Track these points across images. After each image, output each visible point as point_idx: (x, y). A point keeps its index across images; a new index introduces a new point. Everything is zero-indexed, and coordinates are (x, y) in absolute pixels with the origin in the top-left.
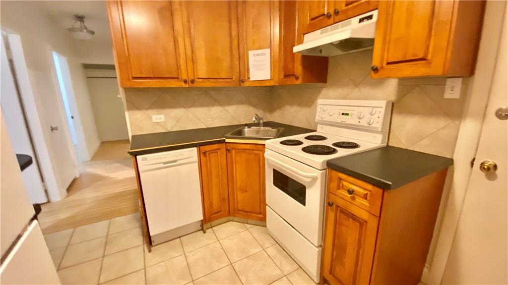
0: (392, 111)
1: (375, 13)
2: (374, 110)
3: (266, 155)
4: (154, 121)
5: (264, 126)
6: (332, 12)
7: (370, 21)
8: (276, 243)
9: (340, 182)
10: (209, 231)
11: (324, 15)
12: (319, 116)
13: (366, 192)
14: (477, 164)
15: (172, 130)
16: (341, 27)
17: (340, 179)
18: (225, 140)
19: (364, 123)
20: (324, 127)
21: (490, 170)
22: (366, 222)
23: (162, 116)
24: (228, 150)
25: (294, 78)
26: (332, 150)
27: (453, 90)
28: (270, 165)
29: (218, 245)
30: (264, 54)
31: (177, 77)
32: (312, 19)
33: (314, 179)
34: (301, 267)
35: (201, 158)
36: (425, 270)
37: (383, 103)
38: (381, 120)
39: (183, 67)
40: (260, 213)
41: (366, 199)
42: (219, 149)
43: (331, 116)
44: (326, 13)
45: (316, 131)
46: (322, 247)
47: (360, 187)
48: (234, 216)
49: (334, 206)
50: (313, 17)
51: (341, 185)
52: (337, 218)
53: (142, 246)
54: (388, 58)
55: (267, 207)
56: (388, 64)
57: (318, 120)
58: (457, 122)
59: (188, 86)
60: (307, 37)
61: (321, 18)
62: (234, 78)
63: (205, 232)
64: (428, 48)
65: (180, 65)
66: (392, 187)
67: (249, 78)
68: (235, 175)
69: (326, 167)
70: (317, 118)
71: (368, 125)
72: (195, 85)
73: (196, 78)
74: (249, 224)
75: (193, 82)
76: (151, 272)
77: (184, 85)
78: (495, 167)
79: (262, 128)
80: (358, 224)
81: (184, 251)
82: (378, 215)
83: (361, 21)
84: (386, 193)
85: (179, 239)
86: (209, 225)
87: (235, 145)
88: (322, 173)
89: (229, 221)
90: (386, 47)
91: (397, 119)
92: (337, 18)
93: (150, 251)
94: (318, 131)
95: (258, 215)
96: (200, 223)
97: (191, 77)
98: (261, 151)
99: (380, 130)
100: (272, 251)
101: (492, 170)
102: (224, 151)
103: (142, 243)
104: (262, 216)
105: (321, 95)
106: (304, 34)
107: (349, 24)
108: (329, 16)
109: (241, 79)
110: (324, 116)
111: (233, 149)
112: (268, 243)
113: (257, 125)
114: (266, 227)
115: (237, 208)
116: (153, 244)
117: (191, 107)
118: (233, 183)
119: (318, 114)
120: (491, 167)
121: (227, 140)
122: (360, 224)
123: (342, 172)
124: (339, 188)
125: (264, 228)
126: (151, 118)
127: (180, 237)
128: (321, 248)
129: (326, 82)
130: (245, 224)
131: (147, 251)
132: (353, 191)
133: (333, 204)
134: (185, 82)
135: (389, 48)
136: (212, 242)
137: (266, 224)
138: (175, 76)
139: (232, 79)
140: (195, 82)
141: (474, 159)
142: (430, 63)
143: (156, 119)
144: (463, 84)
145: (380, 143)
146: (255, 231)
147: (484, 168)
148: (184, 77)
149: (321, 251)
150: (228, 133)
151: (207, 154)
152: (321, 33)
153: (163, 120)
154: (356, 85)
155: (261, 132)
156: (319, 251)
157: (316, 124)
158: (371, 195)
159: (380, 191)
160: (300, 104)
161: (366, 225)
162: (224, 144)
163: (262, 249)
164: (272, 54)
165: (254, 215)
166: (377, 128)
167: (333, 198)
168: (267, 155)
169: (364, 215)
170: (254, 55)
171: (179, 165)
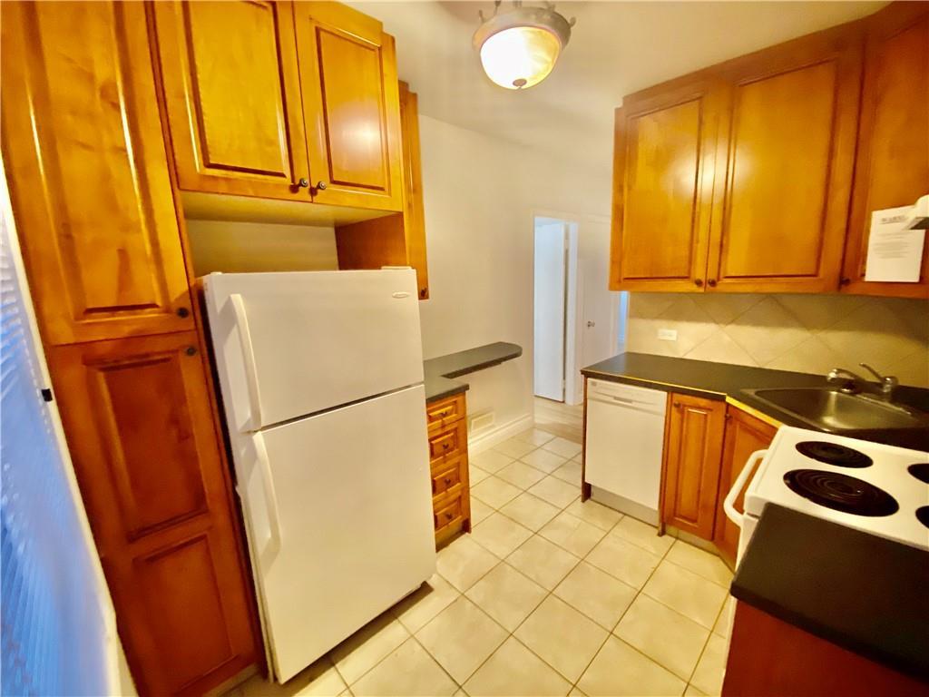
10: (669, 540)
15: (685, 357)
18: (725, 397)
23: (674, 333)
29: (654, 561)
31: (686, 275)
42: (711, 410)
59: (701, 290)
62: (823, 275)
63: (661, 536)
65: (695, 258)
67: (863, 275)
73: (721, 276)
75: (713, 283)
81: (611, 530)
85: (620, 514)
93: (584, 502)
102: (721, 417)
109: (845, 275)
116: (593, 497)
117: (730, 323)
121: (729, 400)
127: (624, 514)
134: (699, 283)
136: (653, 552)
138: (683, 275)
139: (816, 276)
140: (718, 283)
143: (663, 334)
148: (699, 274)
162: (723, 405)
170: (882, 221)
171: (633, 408)
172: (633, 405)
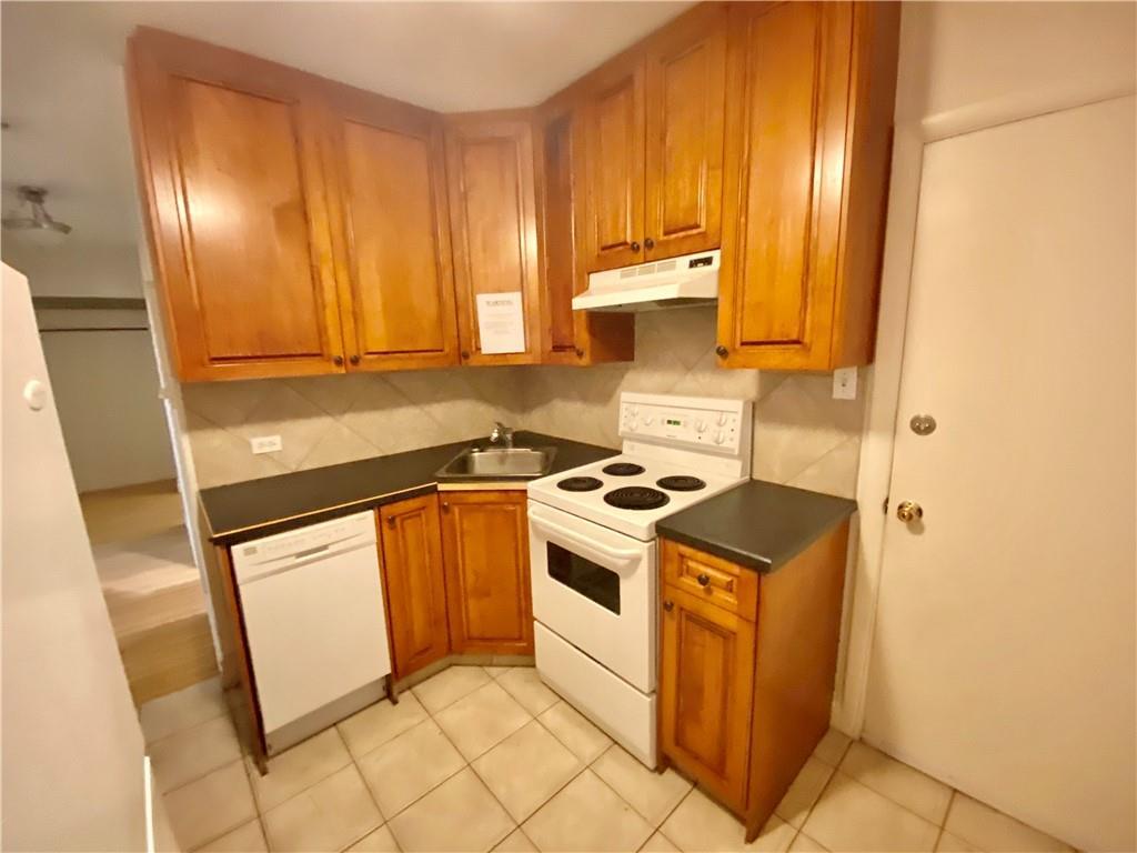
0: (753, 416)
1: (716, 255)
2: (724, 417)
3: (530, 513)
4: (256, 450)
5: (515, 446)
6: (641, 242)
7: (707, 268)
8: (558, 699)
9: (682, 562)
10: (405, 698)
11: (625, 243)
12: (625, 424)
13: (729, 579)
14: (893, 508)
15: (301, 469)
16: (658, 271)
17: (682, 556)
18: (436, 486)
19: (707, 439)
20: (637, 445)
21: (912, 517)
22: (734, 634)
23: (277, 439)
24: (444, 509)
25: (575, 354)
26: (660, 497)
27: (845, 386)
28: (539, 534)
29: (430, 725)
30: (509, 303)
31: (319, 352)
32: (604, 249)
33: (635, 561)
34: (616, 743)
35: (384, 532)
36: (835, 704)
37: (737, 406)
38: (737, 435)
39: (332, 332)
40: (520, 639)
41: (731, 591)
42: (423, 508)
43: (647, 425)
44: (629, 240)
45: (619, 453)
46: (658, 692)
47: (718, 569)
48: (461, 653)
49: (675, 608)
50: (604, 244)
51: (685, 567)
52: (681, 633)
53: (240, 763)
54: (741, 335)
55: (535, 622)
56: (743, 344)
57: (623, 433)
58: (856, 439)
59: (343, 371)
60: (596, 280)
61: (621, 248)
62: (447, 350)
63: (395, 702)
64: (803, 323)
65: (326, 328)
66: (772, 568)
67: (479, 349)
68: (460, 562)
69: (654, 534)
70: (622, 429)
71: (714, 444)
72: (362, 366)
73: (362, 353)
74: (496, 666)
75: (355, 361)
76: (278, 821)
77: (335, 369)
78: (920, 512)
79: (511, 450)
80: (721, 639)
81: (351, 756)
82: (753, 618)
83: (693, 264)
84: (762, 578)
85: (333, 730)
86: (404, 683)
87: (458, 495)
88: (650, 548)
89: (450, 666)
90: (739, 316)
91: (763, 433)
92: (651, 254)
93: (264, 772)
94: (624, 452)
95: (518, 644)
96: (384, 683)
97: (352, 352)
98: (518, 503)
99: (737, 452)
100: (554, 717)
101: (915, 517)
102: (434, 511)
103: (239, 755)
104: (525, 644)
105: (625, 383)
106: (589, 274)
107: (673, 267)
108: (635, 248)
109: (462, 350)
110: (634, 425)
111: (455, 504)
112: (542, 701)
113: (500, 443)
114: (534, 666)
115: (468, 632)
116: (270, 753)
117: (344, 412)
118: (457, 578)
119: (622, 421)
120: (912, 512)
121: (442, 487)
122: (724, 638)
123: (684, 543)
124: (681, 575)
125: (531, 670)
126: (249, 445)
127: (335, 724)
128: (654, 697)
129: (633, 359)
130: (486, 669)
131: (256, 773)
132: (707, 578)
133: (672, 604)
134: (339, 362)
135: (742, 318)
136: (416, 721)
137: (534, 660)
138: (315, 352)
139: (441, 351)
140: (361, 361)
141: (887, 501)
142: (809, 350)
143: (261, 445)
144: (858, 376)
145: (739, 475)
146: (513, 678)
147: (904, 516)
148: (336, 351)
149: (654, 703)
150: (441, 466)
151: (398, 521)
152: (623, 276)
153: (278, 447)
154: (689, 368)
155: (509, 461)
156: (651, 702)
157: (621, 440)
158: (740, 582)
159: (752, 575)
160: (584, 398)
161: (735, 639)
162: (435, 496)
163: (530, 718)
164: (526, 302)
165: (506, 644)
166: (733, 450)
167: (671, 595)
168: (534, 513)
169: (731, 622)
170: (488, 303)
171: (333, 554)
172: (332, 549)
